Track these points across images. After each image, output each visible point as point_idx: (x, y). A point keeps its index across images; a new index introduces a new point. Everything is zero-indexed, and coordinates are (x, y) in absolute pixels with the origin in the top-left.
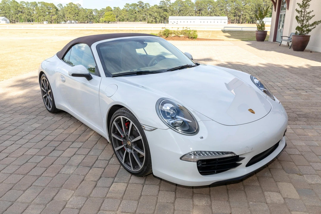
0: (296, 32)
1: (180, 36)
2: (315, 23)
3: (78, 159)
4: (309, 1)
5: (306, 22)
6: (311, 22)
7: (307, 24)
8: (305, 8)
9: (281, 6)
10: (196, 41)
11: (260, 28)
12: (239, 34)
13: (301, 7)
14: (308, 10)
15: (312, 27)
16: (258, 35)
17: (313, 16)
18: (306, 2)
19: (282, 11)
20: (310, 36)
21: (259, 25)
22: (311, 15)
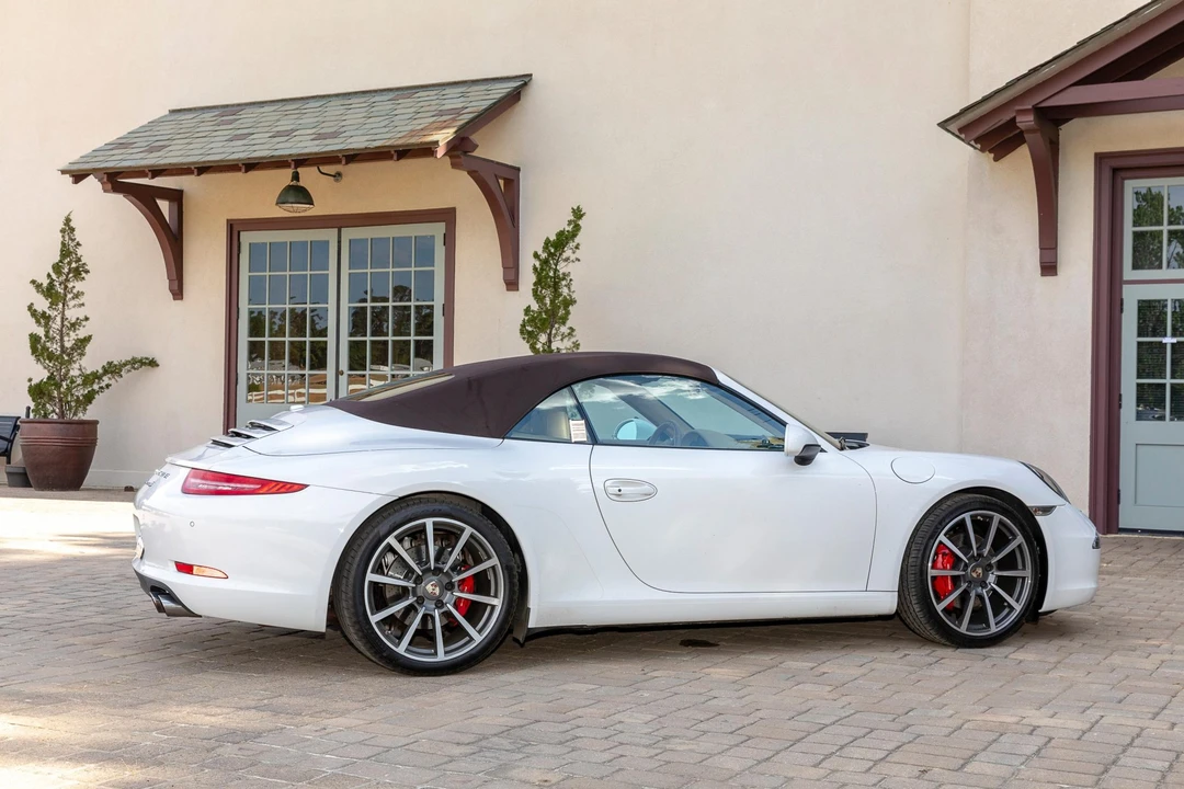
2: (112, 369)
4: (77, 279)
7: (74, 372)
8: (64, 304)
13: (45, 296)
17: (92, 339)
18: (64, 282)
20: (96, 422)
22: (82, 333)
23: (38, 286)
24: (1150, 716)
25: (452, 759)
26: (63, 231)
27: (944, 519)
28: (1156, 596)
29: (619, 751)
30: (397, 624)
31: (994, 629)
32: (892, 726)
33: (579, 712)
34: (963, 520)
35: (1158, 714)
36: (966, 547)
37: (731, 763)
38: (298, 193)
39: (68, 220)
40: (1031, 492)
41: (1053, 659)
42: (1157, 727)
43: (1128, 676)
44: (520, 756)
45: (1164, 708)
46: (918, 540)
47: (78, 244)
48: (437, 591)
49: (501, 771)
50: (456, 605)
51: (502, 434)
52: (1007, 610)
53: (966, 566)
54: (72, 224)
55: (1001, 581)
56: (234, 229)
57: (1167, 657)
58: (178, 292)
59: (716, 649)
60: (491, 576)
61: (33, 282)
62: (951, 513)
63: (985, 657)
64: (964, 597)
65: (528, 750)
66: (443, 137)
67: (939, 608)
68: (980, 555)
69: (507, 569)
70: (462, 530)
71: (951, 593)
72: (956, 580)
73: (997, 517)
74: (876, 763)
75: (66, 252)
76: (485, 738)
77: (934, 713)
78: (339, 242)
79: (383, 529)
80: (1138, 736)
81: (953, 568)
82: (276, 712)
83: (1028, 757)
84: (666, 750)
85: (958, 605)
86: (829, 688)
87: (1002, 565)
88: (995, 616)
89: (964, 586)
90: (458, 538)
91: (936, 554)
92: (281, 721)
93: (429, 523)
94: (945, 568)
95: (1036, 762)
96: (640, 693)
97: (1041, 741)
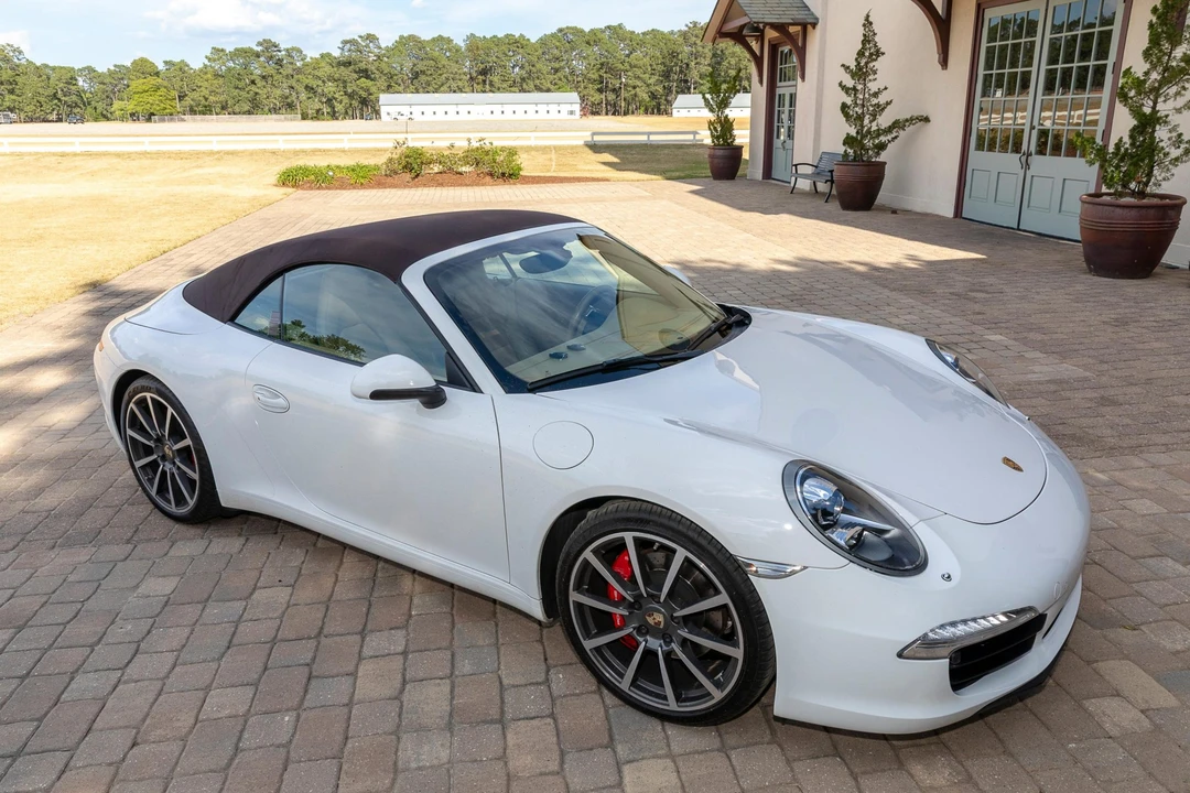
0: (846, 151)
1: (463, 169)
2: (897, 125)
3: (431, 699)
4: (876, 60)
5: (871, 122)
6: (884, 120)
7: (874, 128)
8: (865, 80)
9: (779, 67)
10: (519, 186)
11: (718, 138)
12: (644, 154)
13: (853, 75)
14: (873, 87)
15: (889, 137)
16: (716, 161)
17: (888, 103)
18: (867, 63)
19: (783, 84)
20: (885, 163)
21: (715, 128)
22: (882, 99)
23: (846, 68)
26: (864, 25)
39: (868, 16)
47: (875, 34)
54: (870, 19)
58: (944, 62)
61: (843, 65)
75: (866, 40)
78: (1047, 10)
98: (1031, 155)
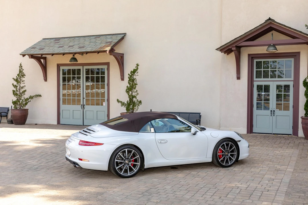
2: (31, 97)
4: (23, 77)
7: (23, 98)
8: (20, 83)
13: (16, 81)
17: (26, 91)
18: (20, 78)
22: (24, 89)
24: (258, 183)
25: (139, 198)
26: (20, 67)
27: (220, 144)
28: (260, 152)
29: (167, 195)
30: (121, 169)
31: (230, 164)
32: (213, 187)
33: (157, 186)
34: (224, 144)
35: (259, 183)
36: (224, 149)
37: (187, 197)
38: (74, 59)
39: (21, 64)
40: (237, 138)
41: (241, 170)
42: (259, 186)
43: (254, 174)
44: (151, 197)
45: (261, 181)
46: (216, 148)
47: (23, 70)
48: (128, 162)
49: (149, 200)
50: (131, 165)
51: (138, 131)
52: (232, 160)
53: (225, 152)
54: (22, 65)
55: (231, 155)
56: (59, 66)
57: (261, 169)
58: (46, 80)
59: (178, 169)
60: (137, 159)
61: (13, 78)
62: (222, 143)
63: (228, 170)
64: (224, 158)
65: (152, 195)
66: (108, 49)
67: (220, 161)
68: (227, 150)
69: (140, 157)
70: (132, 151)
71: (222, 158)
72: (223, 155)
73: (230, 143)
74: (212, 196)
75: (20, 71)
76: (143, 193)
77: (220, 184)
78: (83, 69)
79: (118, 151)
80: (256, 188)
81: (222, 153)
82: (103, 188)
83: (238, 194)
84: (175, 194)
85: (223, 160)
86: (201, 179)
87: (231, 152)
88: (230, 161)
89: (224, 156)
90: (132, 152)
91: (219, 150)
92: (105, 190)
93: (126, 150)
94: (220, 153)
95: (239, 195)
96: (167, 181)
97: (239, 190)
98: (84, 105)
